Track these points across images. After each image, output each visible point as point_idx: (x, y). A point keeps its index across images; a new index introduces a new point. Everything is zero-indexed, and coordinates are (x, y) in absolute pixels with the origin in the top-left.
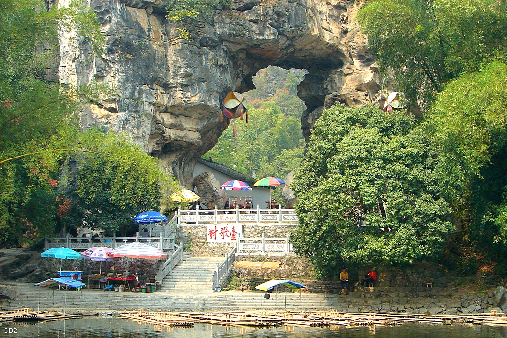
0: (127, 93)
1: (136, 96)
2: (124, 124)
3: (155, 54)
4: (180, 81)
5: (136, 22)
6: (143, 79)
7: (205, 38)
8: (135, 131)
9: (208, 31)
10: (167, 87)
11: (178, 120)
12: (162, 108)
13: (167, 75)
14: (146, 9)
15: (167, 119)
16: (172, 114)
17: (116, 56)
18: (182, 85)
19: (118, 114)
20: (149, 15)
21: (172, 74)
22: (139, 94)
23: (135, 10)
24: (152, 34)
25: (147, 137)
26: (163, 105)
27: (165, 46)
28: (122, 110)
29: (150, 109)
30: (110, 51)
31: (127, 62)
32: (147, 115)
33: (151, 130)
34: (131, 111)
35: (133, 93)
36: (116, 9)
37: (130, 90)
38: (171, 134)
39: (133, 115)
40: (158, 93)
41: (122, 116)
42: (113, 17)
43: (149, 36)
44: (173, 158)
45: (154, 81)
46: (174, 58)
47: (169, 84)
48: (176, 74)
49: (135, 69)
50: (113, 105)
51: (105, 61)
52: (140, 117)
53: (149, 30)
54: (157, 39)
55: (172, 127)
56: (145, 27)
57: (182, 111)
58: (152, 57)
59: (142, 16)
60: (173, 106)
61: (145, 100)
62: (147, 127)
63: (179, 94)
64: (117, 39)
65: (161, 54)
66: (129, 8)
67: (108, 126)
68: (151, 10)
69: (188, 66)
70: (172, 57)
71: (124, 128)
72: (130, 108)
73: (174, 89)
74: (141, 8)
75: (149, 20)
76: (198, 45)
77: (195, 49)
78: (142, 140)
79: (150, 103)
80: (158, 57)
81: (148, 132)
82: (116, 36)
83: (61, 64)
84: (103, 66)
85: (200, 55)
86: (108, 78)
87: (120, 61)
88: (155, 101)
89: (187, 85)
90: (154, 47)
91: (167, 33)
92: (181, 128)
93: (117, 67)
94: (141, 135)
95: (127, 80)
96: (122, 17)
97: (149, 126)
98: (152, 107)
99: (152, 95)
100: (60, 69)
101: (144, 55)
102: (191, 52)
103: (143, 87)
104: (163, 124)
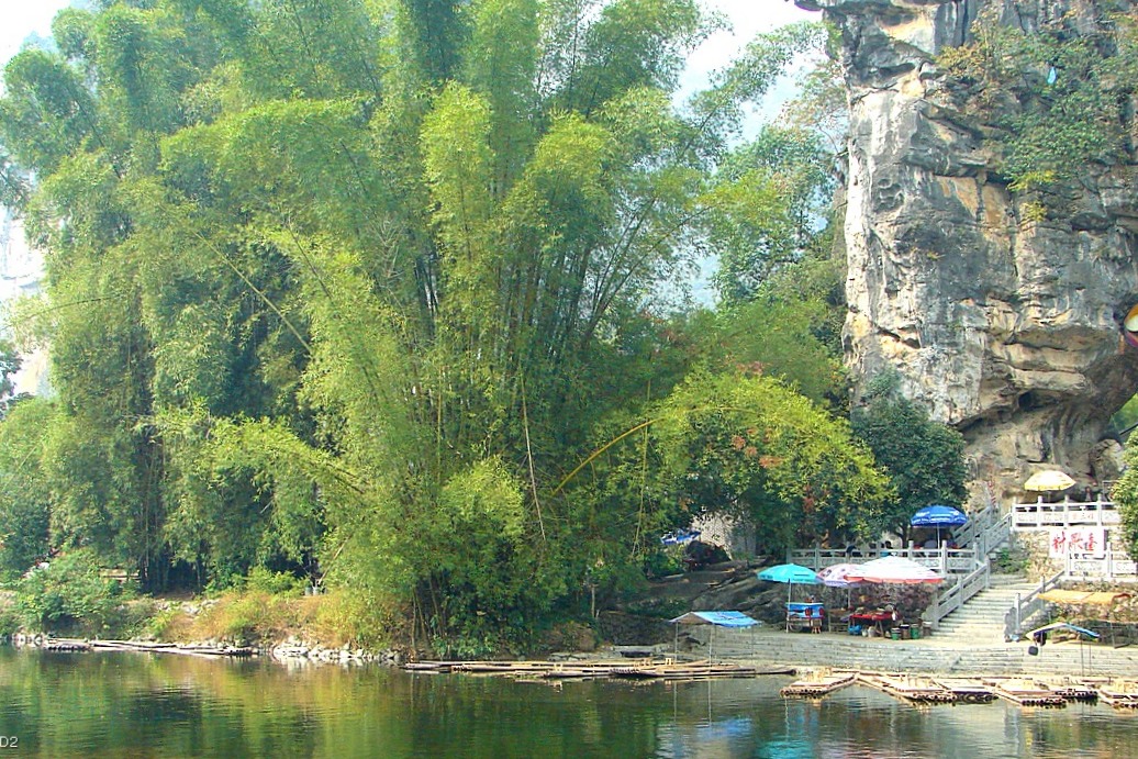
0: (933, 315)
1: (950, 319)
2: (930, 366)
3: (987, 248)
4: (1036, 289)
5: (952, 199)
6: (964, 291)
7: (1084, 215)
8: (951, 376)
9: (1088, 204)
10: (1014, 301)
11: (1038, 355)
12: (1006, 337)
13: (1012, 282)
14: (974, 176)
15: (1017, 354)
16: (1026, 345)
17: (911, 257)
18: (1041, 297)
19: (921, 350)
20: (980, 187)
21: (1021, 279)
22: (955, 314)
23: (953, 180)
24: (985, 217)
25: (976, 385)
26: (1007, 331)
27: (1010, 235)
28: (927, 343)
29: (980, 340)
30: (902, 250)
31: (929, 265)
32: (973, 349)
33: (983, 374)
34: (943, 344)
35: (942, 315)
36: (911, 181)
37: (937, 308)
38: (1026, 379)
39: (946, 349)
40: (995, 311)
41: (927, 352)
42: (906, 196)
43: (978, 220)
44: (1038, 418)
45: (982, 294)
46: (1025, 253)
47: (1017, 297)
48: (1028, 280)
49: (946, 275)
50: (913, 336)
51: (897, 265)
52: (959, 353)
53: (979, 210)
54: (995, 223)
55: (1026, 366)
56: (971, 204)
57: (1045, 340)
58: (983, 254)
59: (965, 188)
60: (1024, 333)
61: (965, 325)
62: (974, 368)
63: (1033, 312)
64: (910, 229)
65: (999, 248)
66: (939, 178)
67: (904, 369)
68: (983, 178)
69: (1048, 263)
70: (1022, 251)
71: (929, 372)
72: (940, 339)
73: (1026, 304)
74: (965, 175)
75: (979, 194)
76: (1070, 228)
77: (1061, 234)
78: (965, 390)
79: (978, 330)
80: (994, 253)
81: (977, 376)
82: (910, 225)
83: (849, 277)
84: (894, 274)
85: (1075, 245)
86: (903, 293)
87: (917, 264)
88: (986, 324)
89: (1050, 297)
90: (987, 237)
91: (1015, 213)
92: (1046, 369)
93: (912, 273)
94: (962, 382)
95: (930, 293)
96: (924, 192)
97: (979, 367)
98: (983, 336)
99: (980, 316)
100: (848, 284)
101: (964, 251)
102: (1053, 240)
103: (963, 304)
104: (1009, 362)
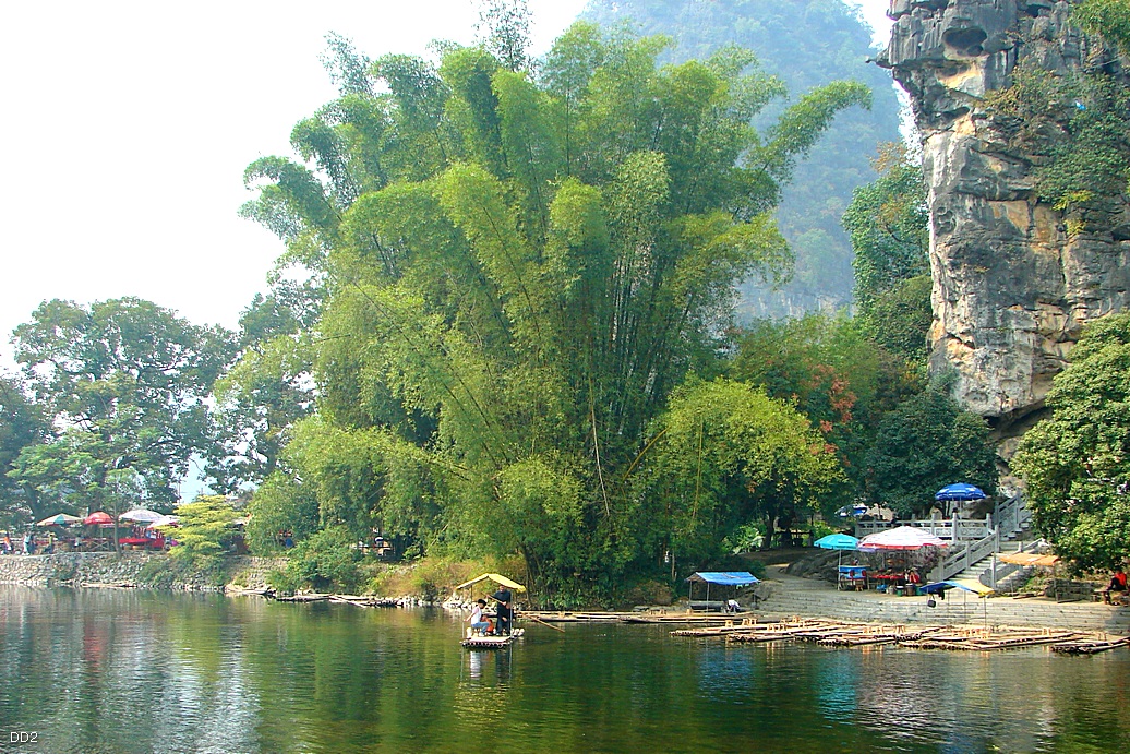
0: (984, 321)
1: (999, 323)
2: (983, 364)
3: (1035, 260)
4: (1081, 294)
5: (1003, 220)
6: (1012, 298)
8: (1003, 372)
10: (1063, 305)
12: (1056, 336)
13: (1060, 288)
14: (1026, 199)
17: (961, 272)
18: (1085, 300)
19: (977, 350)
20: (1031, 209)
21: (1068, 286)
22: (1003, 319)
23: (1005, 204)
24: (1035, 233)
25: (1027, 379)
26: (1057, 331)
27: (1059, 248)
28: (981, 344)
29: (1029, 340)
30: (955, 266)
31: (978, 278)
32: (1022, 347)
33: (1033, 369)
34: (995, 344)
35: (992, 319)
36: (963, 207)
37: (986, 315)
39: (998, 349)
40: (1044, 314)
41: (980, 352)
42: (958, 220)
43: (1028, 236)
45: (1031, 300)
46: (1071, 263)
47: (1066, 301)
48: (1074, 286)
49: (993, 285)
50: (970, 339)
51: (953, 279)
52: (1010, 352)
53: (1030, 228)
54: (1045, 239)
56: (1022, 224)
58: (1030, 266)
59: (1017, 210)
61: (1014, 327)
62: (1025, 364)
63: (1079, 314)
64: (960, 249)
65: (1047, 259)
66: (991, 203)
67: (961, 367)
68: (1034, 201)
69: (1089, 271)
70: (1069, 262)
71: (982, 369)
72: (992, 341)
73: (1073, 307)
74: (1017, 199)
75: (1031, 215)
76: (1111, 239)
77: (1101, 245)
78: (1017, 384)
79: (1027, 331)
80: (1042, 264)
81: (1028, 371)
82: (960, 245)
84: (952, 287)
85: (1117, 254)
86: (960, 302)
87: (967, 278)
88: (1033, 326)
89: (1095, 299)
90: (1036, 250)
91: (1063, 229)
93: (964, 286)
94: (1013, 376)
95: (979, 302)
96: (975, 216)
97: (1029, 363)
98: (1032, 336)
99: (1028, 319)
101: (1011, 264)
102: (1092, 250)
103: (1011, 310)
104: (1061, 357)
